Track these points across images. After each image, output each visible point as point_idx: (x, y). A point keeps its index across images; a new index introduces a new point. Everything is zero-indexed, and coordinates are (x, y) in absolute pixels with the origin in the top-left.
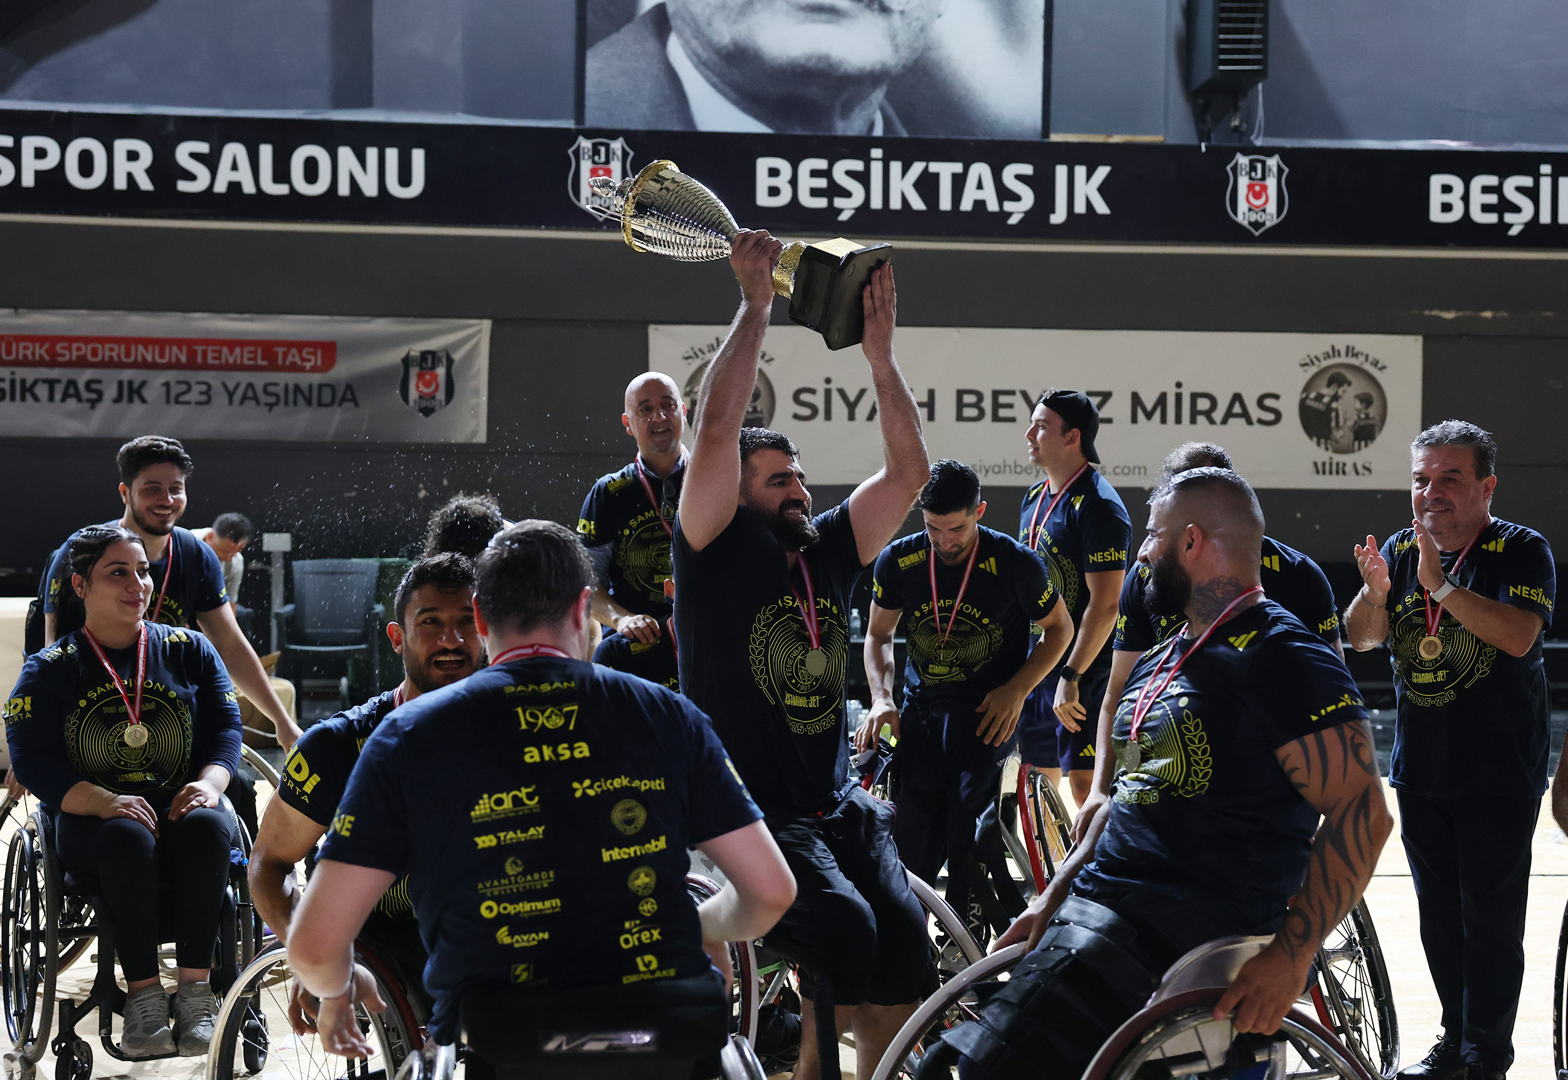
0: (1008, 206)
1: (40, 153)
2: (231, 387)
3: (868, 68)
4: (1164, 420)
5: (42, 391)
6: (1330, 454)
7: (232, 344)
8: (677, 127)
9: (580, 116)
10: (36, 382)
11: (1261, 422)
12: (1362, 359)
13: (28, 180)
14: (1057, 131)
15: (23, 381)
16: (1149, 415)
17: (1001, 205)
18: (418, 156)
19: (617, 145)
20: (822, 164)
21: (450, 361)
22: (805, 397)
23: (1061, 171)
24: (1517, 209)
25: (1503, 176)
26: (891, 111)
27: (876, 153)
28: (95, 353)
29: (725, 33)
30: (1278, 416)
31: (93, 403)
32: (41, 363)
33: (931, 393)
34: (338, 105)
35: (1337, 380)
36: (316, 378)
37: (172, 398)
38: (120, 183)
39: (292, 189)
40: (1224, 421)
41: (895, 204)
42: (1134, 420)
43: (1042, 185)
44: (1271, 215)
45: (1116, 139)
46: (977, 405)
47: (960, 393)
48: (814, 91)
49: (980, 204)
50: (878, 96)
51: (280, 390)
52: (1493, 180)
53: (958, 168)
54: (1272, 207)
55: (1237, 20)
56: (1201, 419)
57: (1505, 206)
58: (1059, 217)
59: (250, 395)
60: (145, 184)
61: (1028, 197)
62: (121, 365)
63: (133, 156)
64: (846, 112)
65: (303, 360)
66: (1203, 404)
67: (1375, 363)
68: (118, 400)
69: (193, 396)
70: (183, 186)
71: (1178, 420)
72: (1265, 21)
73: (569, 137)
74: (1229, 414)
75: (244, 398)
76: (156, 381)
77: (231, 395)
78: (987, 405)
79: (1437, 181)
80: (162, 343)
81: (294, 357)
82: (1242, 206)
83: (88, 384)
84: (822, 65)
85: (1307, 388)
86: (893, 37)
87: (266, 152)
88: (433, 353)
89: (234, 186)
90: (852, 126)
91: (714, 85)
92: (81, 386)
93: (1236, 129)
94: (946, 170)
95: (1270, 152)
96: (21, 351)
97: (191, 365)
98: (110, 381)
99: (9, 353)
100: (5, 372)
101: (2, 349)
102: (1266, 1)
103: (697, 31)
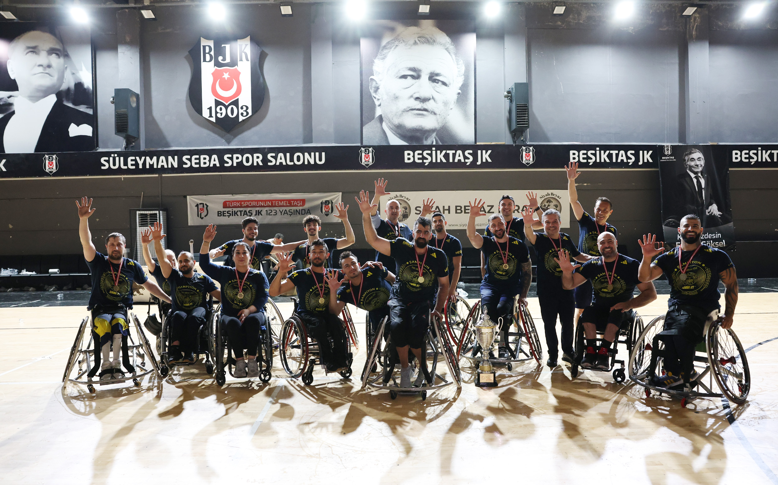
0: (466, 161)
1: (237, 158)
2: (281, 211)
3: (432, 128)
5: (239, 213)
7: (281, 201)
8: (384, 144)
9: (362, 142)
10: (237, 211)
12: (555, 196)
13: (235, 165)
14: (478, 142)
15: (235, 211)
18: (323, 154)
19: (371, 149)
20: (420, 152)
22: (418, 209)
23: (479, 152)
24: (591, 159)
25: (588, 150)
26: (437, 138)
27: (434, 149)
28: (250, 204)
29: (396, 121)
32: (239, 207)
33: (449, 207)
34: (305, 143)
35: (549, 201)
36: (301, 208)
37: (268, 214)
38: (255, 164)
39: (294, 163)
41: (439, 161)
43: (475, 155)
44: (531, 161)
45: (492, 143)
46: (460, 209)
47: (456, 207)
48: (418, 134)
49: (459, 160)
50: (434, 135)
51: (293, 211)
52: (585, 152)
53: (454, 152)
54: (531, 159)
55: (521, 114)
57: (588, 158)
58: (479, 163)
59: (285, 212)
60: (261, 164)
61: (471, 158)
62: (256, 207)
63: (258, 157)
64: (426, 139)
65: (298, 204)
68: (256, 215)
69: (273, 213)
70: (269, 164)
72: (528, 114)
73: (359, 148)
75: (284, 213)
76: (264, 210)
77: (281, 213)
78: (463, 209)
79: (571, 152)
80: (265, 201)
81: (296, 203)
82: (524, 159)
83: (249, 211)
84: (420, 128)
85: (542, 203)
86: (437, 120)
87: (288, 155)
88: (328, 201)
89: (281, 163)
90: (428, 142)
91: (394, 134)
92: (247, 212)
93: (522, 140)
94: (451, 152)
95: (530, 146)
96: (234, 204)
97: (272, 206)
98: (254, 210)
99: (231, 205)
100: (230, 209)
101: (229, 204)
102: (528, 109)
103: (390, 121)
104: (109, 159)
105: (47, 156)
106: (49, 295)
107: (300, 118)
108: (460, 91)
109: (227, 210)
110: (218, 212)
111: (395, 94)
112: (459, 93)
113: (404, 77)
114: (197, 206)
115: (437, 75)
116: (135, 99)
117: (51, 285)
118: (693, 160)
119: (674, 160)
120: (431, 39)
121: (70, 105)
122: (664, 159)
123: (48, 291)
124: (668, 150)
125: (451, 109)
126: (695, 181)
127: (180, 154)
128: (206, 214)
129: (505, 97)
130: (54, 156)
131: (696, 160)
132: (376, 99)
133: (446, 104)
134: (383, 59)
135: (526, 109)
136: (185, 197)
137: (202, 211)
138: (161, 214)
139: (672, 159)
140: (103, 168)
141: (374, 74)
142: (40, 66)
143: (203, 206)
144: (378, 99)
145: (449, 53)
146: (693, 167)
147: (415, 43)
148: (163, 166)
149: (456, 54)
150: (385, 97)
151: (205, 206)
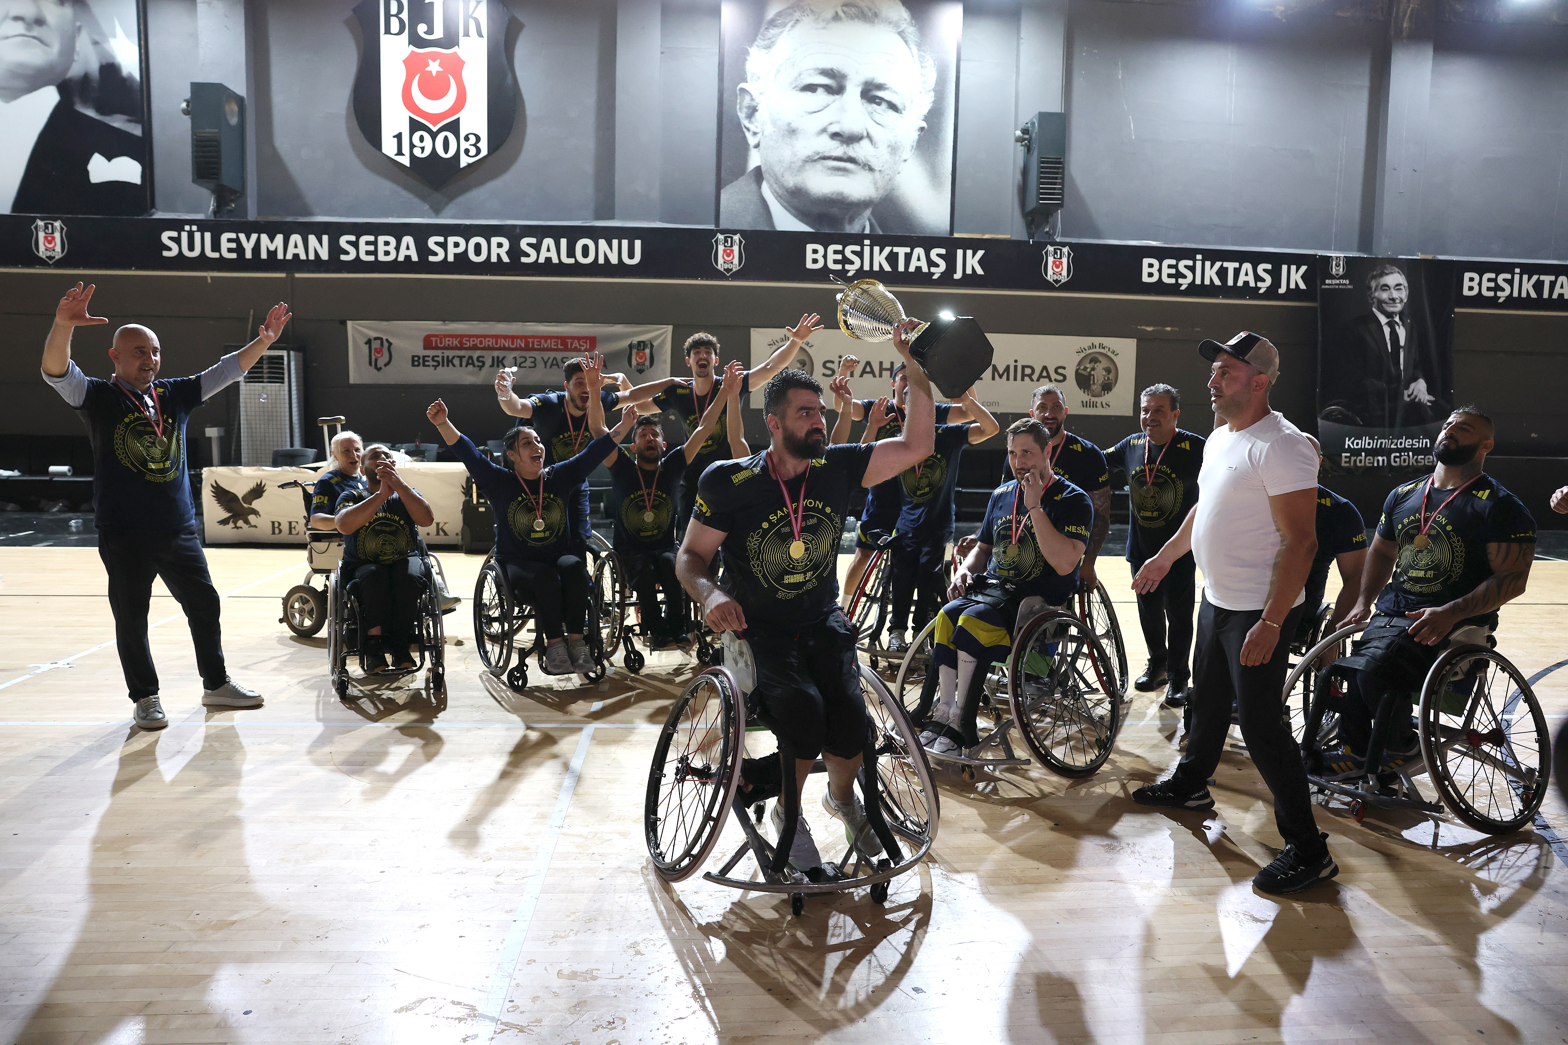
0: (933, 270)
2: (546, 359)
3: (863, 199)
4: (1008, 379)
5: (456, 362)
6: (1090, 397)
7: (546, 338)
8: (764, 227)
9: (717, 223)
10: (454, 357)
11: (1056, 380)
13: (451, 258)
14: (958, 232)
15: (448, 357)
16: (1001, 376)
17: (929, 269)
19: (736, 238)
20: (839, 247)
21: (652, 346)
22: (828, 365)
23: (960, 252)
24: (1185, 277)
25: (1178, 260)
26: (873, 221)
27: (867, 242)
28: (481, 343)
29: (791, 181)
30: (1065, 377)
31: (481, 367)
32: (456, 348)
34: (598, 218)
35: (1094, 360)
38: (494, 259)
39: (576, 260)
40: (1038, 380)
41: (876, 268)
42: (993, 379)
43: (950, 260)
44: (1064, 277)
45: (987, 236)
48: (835, 211)
49: (918, 269)
50: (868, 213)
52: (1173, 262)
53: (908, 250)
54: (1065, 273)
55: (1049, 178)
56: (1027, 379)
57: (1179, 275)
58: (958, 275)
60: (506, 259)
61: (943, 266)
62: (493, 349)
63: (500, 245)
64: (851, 221)
65: (580, 346)
66: (1028, 371)
67: (1113, 352)
68: (492, 366)
69: (527, 363)
70: (524, 260)
71: (1015, 379)
72: (1063, 178)
73: (712, 233)
74: (1040, 376)
75: (552, 365)
76: (511, 355)
77: (546, 363)
79: (1146, 261)
80: (513, 338)
81: (576, 344)
82: (1050, 272)
83: (478, 358)
84: (840, 197)
85: (1079, 364)
86: (875, 183)
87: (564, 242)
88: (643, 342)
89: (548, 259)
90: (854, 229)
91: (785, 207)
92: (475, 359)
93: (1047, 233)
94: (902, 251)
95: (1064, 245)
96: (447, 342)
97: (527, 348)
98: (488, 356)
99: (441, 343)
100: (439, 353)
101: (436, 341)
102: (1063, 168)
103: (777, 180)
104: (179, 235)
105: (41, 223)
106: (50, 520)
107: (588, 167)
108: (924, 125)
109: (431, 353)
110: (413, 357)
111: (789, 124)
112: (922, 129)
113: (811, 88)
114: (369, 342)
115: (880, 87)
116: (235, 108)
117: (55, 499)
118: (1386, 287)
119: (1349, 287)
120: (870, 9)
121: (91, 113)
122: (1329, 285)
123: (48, 511)
124: (1338, 265)
125: (905, 161)
126: (1387, 330)
127: (334, 231)
128: (387, 360)
129: (1019, 140)
130: (57, 224)
131: (1392, 289)
132: (751, 133)
133: (894, 149)
134: (768, 47)
135: (1058, 168)
136: (343, 323)
137: (378, 353)
138: (292, 358)
139: (1345, 284)
140: (166, 254)
141: (749, 79)
142: (17, 18)
143: (382, 344)
144: (755, 134)
145: (906, 42)
146: (1386, 303)
147: (836, 18)
148: (296, 256)
149: (919, 45)
150: (769, 129)
151: (386, 344)
